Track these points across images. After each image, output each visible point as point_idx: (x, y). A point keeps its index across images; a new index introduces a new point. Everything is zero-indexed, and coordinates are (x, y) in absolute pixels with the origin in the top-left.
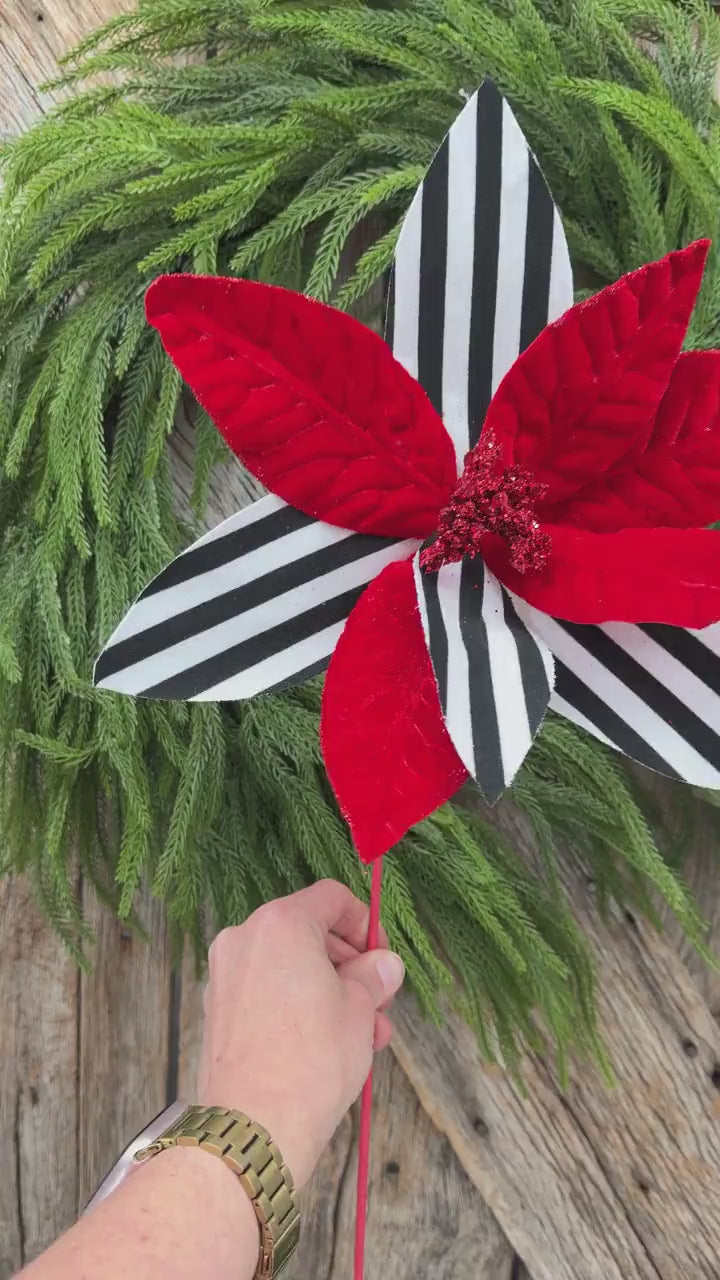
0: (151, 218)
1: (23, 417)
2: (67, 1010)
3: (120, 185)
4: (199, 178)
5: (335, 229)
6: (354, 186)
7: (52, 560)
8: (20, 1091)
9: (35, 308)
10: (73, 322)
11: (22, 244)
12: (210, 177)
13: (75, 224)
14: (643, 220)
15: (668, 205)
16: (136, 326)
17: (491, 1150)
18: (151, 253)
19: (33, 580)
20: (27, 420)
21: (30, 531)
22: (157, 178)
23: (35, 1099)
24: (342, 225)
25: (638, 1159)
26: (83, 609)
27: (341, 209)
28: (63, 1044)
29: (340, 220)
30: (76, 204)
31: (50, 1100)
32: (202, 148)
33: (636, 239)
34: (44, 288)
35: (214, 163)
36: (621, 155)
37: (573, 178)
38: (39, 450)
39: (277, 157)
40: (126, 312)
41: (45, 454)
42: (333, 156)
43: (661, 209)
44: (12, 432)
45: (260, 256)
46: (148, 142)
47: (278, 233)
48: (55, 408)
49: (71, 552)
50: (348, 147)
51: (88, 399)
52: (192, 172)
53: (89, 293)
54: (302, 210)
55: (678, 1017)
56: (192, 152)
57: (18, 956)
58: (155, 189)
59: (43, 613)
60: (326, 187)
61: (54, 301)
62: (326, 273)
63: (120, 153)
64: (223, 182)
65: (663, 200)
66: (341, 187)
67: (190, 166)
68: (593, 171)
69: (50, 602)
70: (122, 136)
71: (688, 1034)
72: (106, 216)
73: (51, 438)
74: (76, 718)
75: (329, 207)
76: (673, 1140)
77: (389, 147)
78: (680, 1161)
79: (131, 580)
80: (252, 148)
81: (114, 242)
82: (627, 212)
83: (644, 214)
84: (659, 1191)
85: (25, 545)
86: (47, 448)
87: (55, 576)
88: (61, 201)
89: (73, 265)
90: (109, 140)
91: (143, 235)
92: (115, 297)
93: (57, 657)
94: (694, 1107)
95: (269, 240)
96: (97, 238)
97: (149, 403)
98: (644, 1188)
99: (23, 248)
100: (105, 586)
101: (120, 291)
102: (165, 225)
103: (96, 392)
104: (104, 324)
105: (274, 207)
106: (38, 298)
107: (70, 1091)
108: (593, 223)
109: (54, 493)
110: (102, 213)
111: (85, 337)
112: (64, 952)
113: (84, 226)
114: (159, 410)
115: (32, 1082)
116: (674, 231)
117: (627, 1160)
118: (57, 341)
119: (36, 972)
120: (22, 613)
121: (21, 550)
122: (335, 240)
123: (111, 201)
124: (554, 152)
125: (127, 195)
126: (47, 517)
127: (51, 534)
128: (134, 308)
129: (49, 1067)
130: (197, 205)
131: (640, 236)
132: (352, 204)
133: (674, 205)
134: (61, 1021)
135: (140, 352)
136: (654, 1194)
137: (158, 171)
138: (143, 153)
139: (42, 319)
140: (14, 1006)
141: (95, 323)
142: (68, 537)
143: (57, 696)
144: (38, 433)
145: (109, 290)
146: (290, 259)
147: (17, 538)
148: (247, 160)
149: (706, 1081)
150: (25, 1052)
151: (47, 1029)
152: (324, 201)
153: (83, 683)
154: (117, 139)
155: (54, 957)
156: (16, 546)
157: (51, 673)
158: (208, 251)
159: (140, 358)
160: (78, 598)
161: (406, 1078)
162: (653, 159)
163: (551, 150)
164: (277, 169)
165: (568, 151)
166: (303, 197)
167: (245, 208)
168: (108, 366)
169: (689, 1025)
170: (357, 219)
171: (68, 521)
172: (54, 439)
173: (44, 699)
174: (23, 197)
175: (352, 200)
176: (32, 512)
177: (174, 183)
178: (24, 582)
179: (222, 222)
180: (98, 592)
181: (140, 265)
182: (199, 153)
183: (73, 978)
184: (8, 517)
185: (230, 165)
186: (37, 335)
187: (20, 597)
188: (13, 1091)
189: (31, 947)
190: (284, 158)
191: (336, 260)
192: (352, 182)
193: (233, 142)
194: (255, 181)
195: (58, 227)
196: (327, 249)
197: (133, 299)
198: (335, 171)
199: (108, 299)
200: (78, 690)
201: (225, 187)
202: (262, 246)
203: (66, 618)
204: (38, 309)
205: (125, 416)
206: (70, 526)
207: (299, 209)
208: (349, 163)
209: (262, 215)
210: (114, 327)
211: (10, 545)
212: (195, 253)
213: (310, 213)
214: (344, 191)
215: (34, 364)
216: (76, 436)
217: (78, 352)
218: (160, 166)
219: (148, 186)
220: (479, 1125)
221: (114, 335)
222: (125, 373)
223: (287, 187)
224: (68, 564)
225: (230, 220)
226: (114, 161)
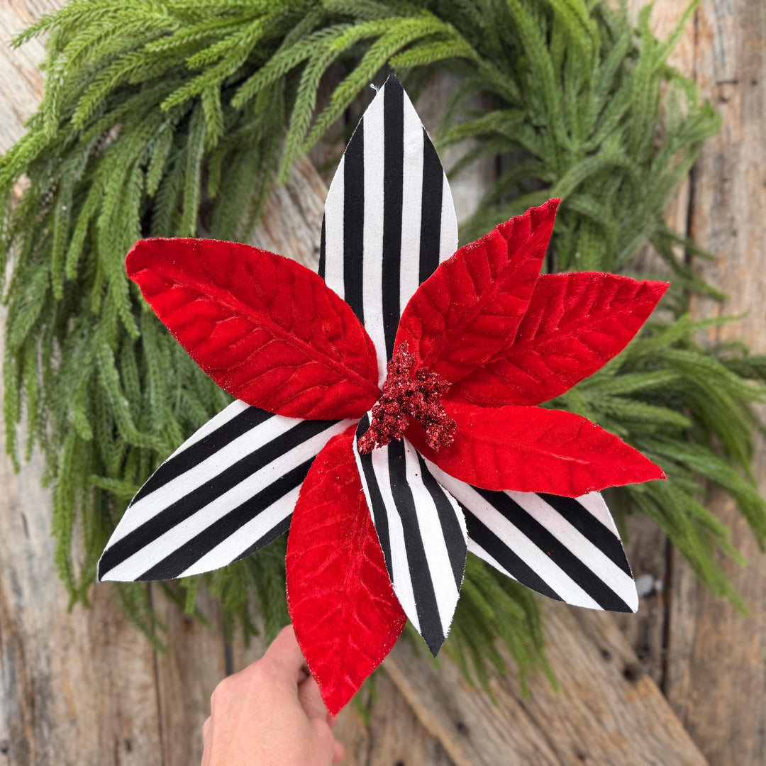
0: (167, 71)
1: (77, 232)
2: (147, 679)
3: (141, 46)
4: (202, 39)
5: (310, 73)
6: (323, 39)
7: (108, 341)
8: (117, 744)
9: (80, 147)
10: (111, 156)
11: (65, 96)
12: (210, 37)
13: (107, 77)
14: (536, 58)
15: (552, 47)
16: (161, 155)
17: (471, 744)
18: (171, 95)
19: (94, 359)
20: (80, 234)
21: (89, 320)
22: (170, 38)
23: (129, 747)
24: (316, 69)
25: (576, 738)
26: (137, 378)
27: (315, 56)
28: (147, 704)
29: (314, 66)
30: (106, 64)
31: (140, 747)
32: (203, 15)
33: (530, 72)
34: (86, 129)
35: (213, 25)
36: (517, 10)
37: (484, 29)
38: (91, 256)
39: (263, 19)
40: (153, 145)
41: (95, 260)
42: (303, 17)
43: (549, 49)
44: (68, 244)
45: (255, 96)
46: (161, 11)
47: (267, 78)
48: (102, 222)
49: (123, 334)
50: (316, 11)
51: (128, 214)
52: (196, 33)
53: (121, 134)
54: (283, 60)
55: (597, 635)
56: (195, 18)
57: (107, 643)
58: (169, 48)
59: (104, 383)
60: (301, 41)
61: (94, 141)
62: (306, 106)
63: (139, 20)
64: (222, 39)
65: (549, 41)
66: (313, 41)
67: (195, 28)
68: (498, 23)
69: (110, 375)
70: (140, 7)
71: (605, 646)
72: (132, 70)
73: (100, 246)
74: (138, 463)
75: (305, 56)
76: (599, 721)
77: (347, 8)
78: (605, 735)
79: (173, 353)
80: (241, 14)
81: (138, 92)
82: (523, 53)
83: (537, 53)
84: (592, 758)
85: (86, 332)
86: (97, 255)
87: (111, 353)
88: (94, 62)
89: (108, 111)
90: (129, 10)
91: (162, 85)
92: (143, 134)
93: (119, 417)
94: (612, 695)
95: (261, 83)
96: (124, 90)
97: (174, 215)
98: (581, 757)
99: (66, 101)
100: (153, 358)
101: (147, 129)
102: (178, 77)
103: (134, 208)
104: (136, 155)
105: (261, 60)
106: (82, 138)
107: (155, 738)
108: (499, 62)
109: (105, 290)
110: (127, 69)
111: (122, 166)
112: (141, 638)
113: (115, 79)
114: (184, 219)
115: (126, 735)
116: (558, 65)
117: (568, 739)
118: (99, 171)
119: (122, 653)
120: (88, 385)
121: (82, 336)
122: (311, 81)
123: (135, 59)
124: (468, 10)
125: (147, 53)
126: (101, 309)
127: (107, 321)
128: (159, 142)
129: (138, 723)
130: (204, 56)
131: (534, 69)
132: (322, 53)
133: (557, 46)
134: (144, 687)
135: (165, 176)
136: (589, 762)
137: (169, 34)
138: (156, 20)
139: (86, 154)
140: (107, 681)
141: (128, 155)
142: (120, 324)
143: (122, 448)
144: (90, 243)
145: (138, 129)
146: (275, 99)
147: (78, 327)
148: (239, 23)
149: (618, 677)
150: (119, 714)
151: (134, 694)
152: (301, 51)
153: (141, 436)
154: (136, 9)
155: (134, 641)
156: (79, 333)
157: (115, 429)
158: (213, 95)
159: (166, 180)
160: (131, 370)
161: (405, 701)
162: (540, 13)
163: (465, 8)
164: (263, 28)
165: (479, 8)
166: (285, 49)
167: (241, 59)
168: (142, 187)
169: (605, 639)
170: (327, 64)
171: (119, 310)
172: (103, 247)
173: (111, 450)
174: (63, 59)
175: (322, 50)
176: (90, 305)
177: (184, 41)
178: (87, 360)
179: (224, 70)
180: (146, 364)
181: (163, 106)
182: (200, 19)
183: (150, 655)
184: (70, 311)
185: (225, 27)
186: (83, 167)
187: (85, 373)
188: (111, 744)
189: (117, 635)
190: (268, 20)
191: (314, 95)
192: (321, 37)
193: (227, 8)
194: (248, 36)
195: (94, 80)
196: (305, 88)
197: (157, 135)
198: (306, 29)
199: (137, 136)
200: (138, 442)
201: (225, 43)
202: (255, 87)
203: (122, 386)
204: (82, 148)
205: (158, 225)
206: (121, 313)
207: (282, 58)
208: (317, 22)
209: (252, 66)
210: (144, 157)
211: (74, 333)
212: (203, 97)
213: (290, 61)
214: (315, 44)
215: (82, 190)
216: (120, 243)
217: (116, 178)
218: (172, 29)
219: (164, 45)
220: (461, 728)
221: (144, 163)
222: (156, 192)
223: (269, 45)
224: (121, 344)
225: (231, 68)
226: (135, 26)
